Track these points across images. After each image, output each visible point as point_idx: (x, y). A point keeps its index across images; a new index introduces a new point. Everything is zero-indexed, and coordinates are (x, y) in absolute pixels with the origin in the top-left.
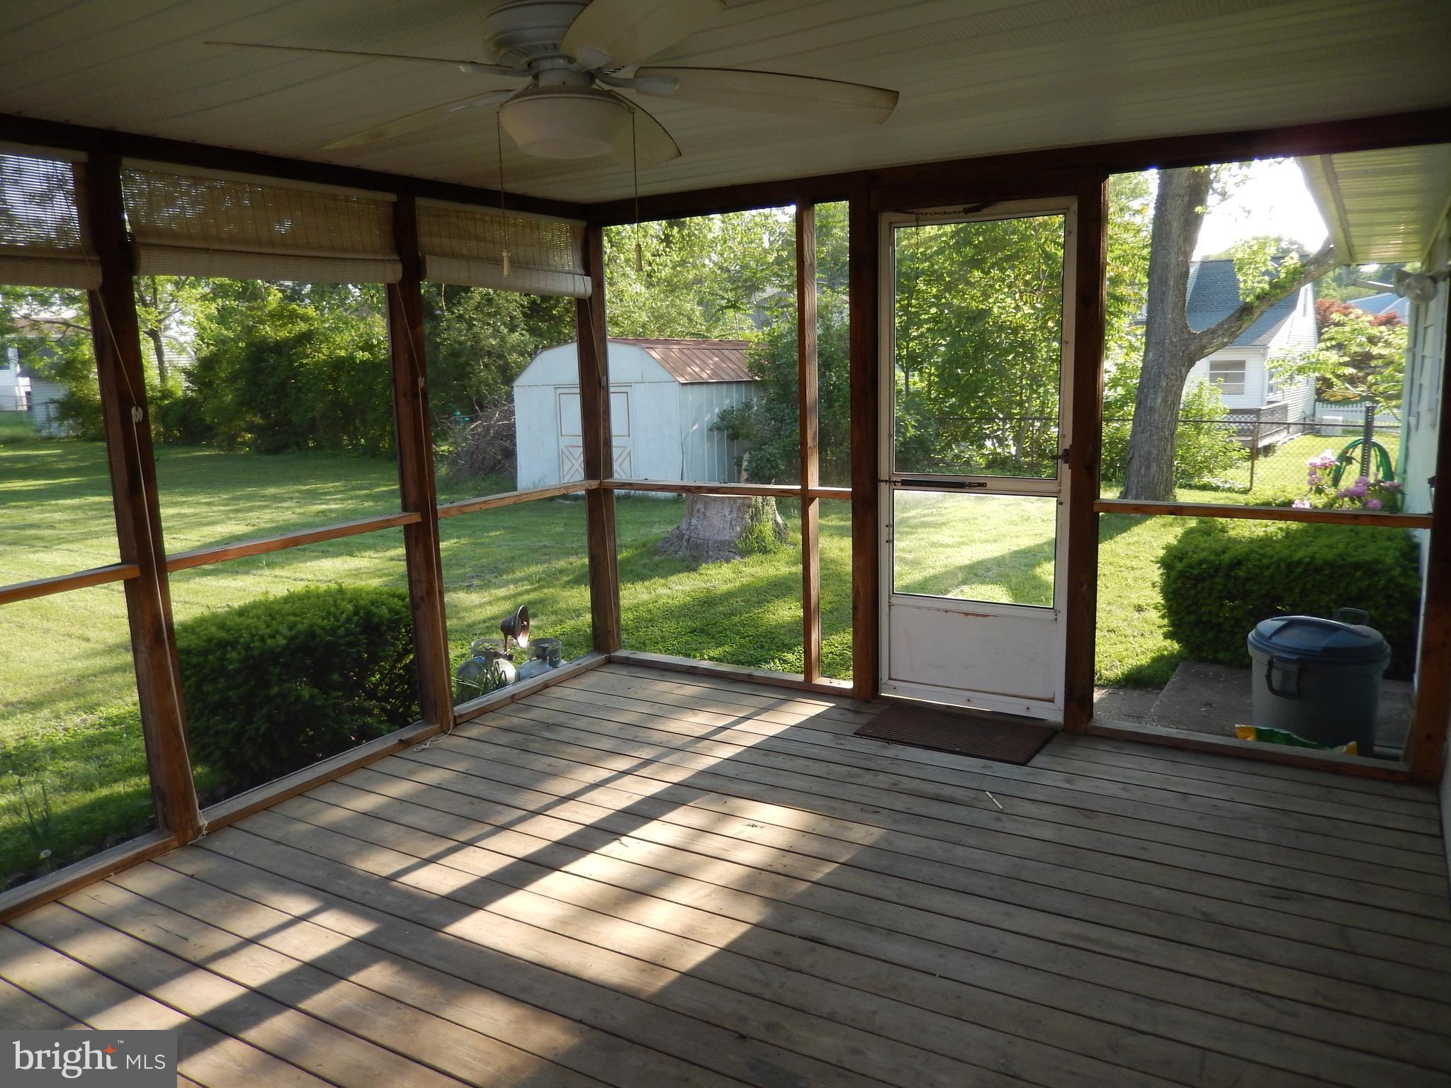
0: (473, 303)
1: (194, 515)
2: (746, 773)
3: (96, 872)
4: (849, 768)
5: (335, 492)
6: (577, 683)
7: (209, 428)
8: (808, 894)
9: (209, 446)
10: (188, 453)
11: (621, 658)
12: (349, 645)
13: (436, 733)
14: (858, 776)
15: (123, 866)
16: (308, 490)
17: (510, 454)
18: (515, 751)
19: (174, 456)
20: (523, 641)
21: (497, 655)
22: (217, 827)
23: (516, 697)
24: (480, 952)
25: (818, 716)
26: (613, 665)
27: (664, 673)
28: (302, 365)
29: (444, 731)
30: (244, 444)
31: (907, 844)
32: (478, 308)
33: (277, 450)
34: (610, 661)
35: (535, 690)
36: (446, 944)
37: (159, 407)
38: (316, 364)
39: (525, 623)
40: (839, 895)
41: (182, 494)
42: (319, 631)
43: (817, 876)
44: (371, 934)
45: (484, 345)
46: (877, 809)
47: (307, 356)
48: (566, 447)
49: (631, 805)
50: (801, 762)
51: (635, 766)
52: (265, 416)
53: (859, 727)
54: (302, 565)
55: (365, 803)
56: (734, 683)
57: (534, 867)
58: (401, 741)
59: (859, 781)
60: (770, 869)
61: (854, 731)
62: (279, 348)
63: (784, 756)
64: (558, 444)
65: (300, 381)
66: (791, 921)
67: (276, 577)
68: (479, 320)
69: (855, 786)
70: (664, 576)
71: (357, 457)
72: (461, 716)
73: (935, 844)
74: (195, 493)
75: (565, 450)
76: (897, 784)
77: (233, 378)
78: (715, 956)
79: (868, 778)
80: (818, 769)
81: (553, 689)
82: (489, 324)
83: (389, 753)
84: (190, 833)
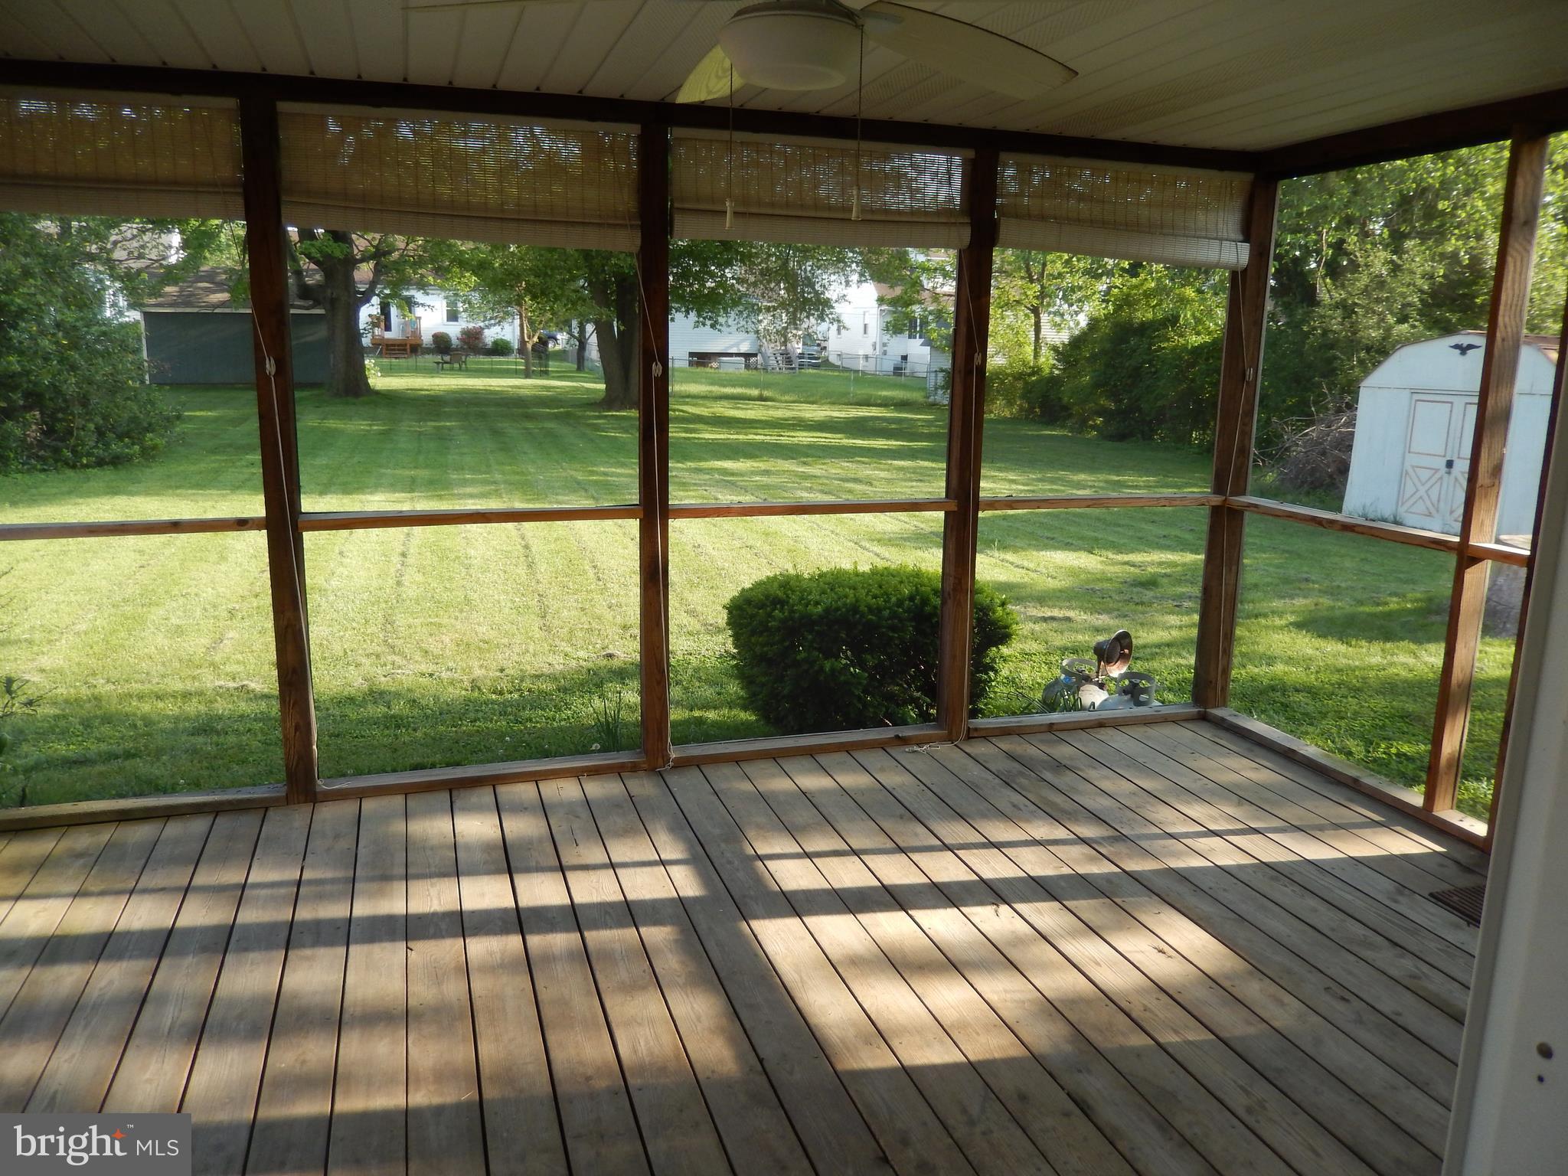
0: (1361, 284)
1: (991, 489)
2: (1225, 890)
3: (573, 768)
4: (1370, 933)
5: (1145, 486)
6: (1139, 732)
7: (1065, 408)
8: (1138, 1053)
9: (1063, 427)
10: (1036, 431)
11: (1216, 716)
12: (893, 628)
13: (943, 740)
14: (1370, 946)
15: (596, 771)
16: (1119, 481)
17: (1344, 469)
18: (997, 781)
19: (1023, 432)
20: (1116, 670)
21: (1088, 679)
22: (683, 764)
23: (1055, 727)
24: (756, 955)
25: (1406, 858)
26: (1204, 724)
27: (1257, 749)
28: (1160, 349)
29: (950, 739)
30: (1093, 427)
31: (1339, 1054)
32: (1366, 291)
33: (1121, 437)
34: (1203, 718)
35: (1084, 725)
36: (740, 935)
37: (1026, 383)
38: (1174, 349)
39: (1126, 651)
40: (1173, 1072)
41: (1000, 470)
42: (863, 608)
43: (1168, 1038)
44: (696, 899)
45: (1362, 337)
46: (1348, 995)
47: (1168, 340)
48: (1413, 467)
49: (1051, 877)
50: (1313, 902)
51: (1103, 838)
52: (1119, 401)
53: (1446, 887)
54: (1034, 553)
55: (813, 782)
56: (1332, 783)
57: (889, 897)
58: (897, 737)
59: (1368, 954)
60: (1124, 1004)
61: (1434, 891)
62: (1144, 329)
63: (1297, 888)
64: (1403, 464)
65: (1154, 366)
66: (1080, 1071)
67: (1002, 561)
68: (1362, 307)
69: (1352, 958)
70: (1418, 641)
71: (1198, 454)
72: (976, 730)
73: (1381, 1069)
74: (1006, 470)
75: (1410, 471)
76: (1419, 978)
77: (1094, 358)
78: (955, 1066)
79: (1385, 957)
80: (1326, 918)
81: (1110, 731)
82: (1374, 312)
83: (882, 745)
84: (660, 761)
